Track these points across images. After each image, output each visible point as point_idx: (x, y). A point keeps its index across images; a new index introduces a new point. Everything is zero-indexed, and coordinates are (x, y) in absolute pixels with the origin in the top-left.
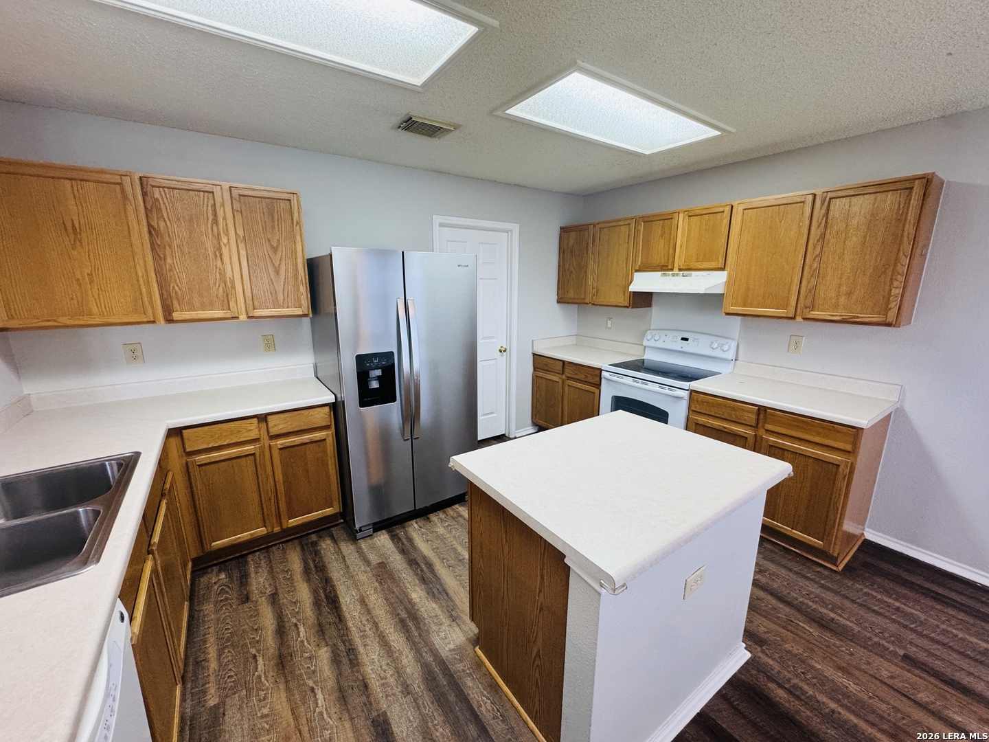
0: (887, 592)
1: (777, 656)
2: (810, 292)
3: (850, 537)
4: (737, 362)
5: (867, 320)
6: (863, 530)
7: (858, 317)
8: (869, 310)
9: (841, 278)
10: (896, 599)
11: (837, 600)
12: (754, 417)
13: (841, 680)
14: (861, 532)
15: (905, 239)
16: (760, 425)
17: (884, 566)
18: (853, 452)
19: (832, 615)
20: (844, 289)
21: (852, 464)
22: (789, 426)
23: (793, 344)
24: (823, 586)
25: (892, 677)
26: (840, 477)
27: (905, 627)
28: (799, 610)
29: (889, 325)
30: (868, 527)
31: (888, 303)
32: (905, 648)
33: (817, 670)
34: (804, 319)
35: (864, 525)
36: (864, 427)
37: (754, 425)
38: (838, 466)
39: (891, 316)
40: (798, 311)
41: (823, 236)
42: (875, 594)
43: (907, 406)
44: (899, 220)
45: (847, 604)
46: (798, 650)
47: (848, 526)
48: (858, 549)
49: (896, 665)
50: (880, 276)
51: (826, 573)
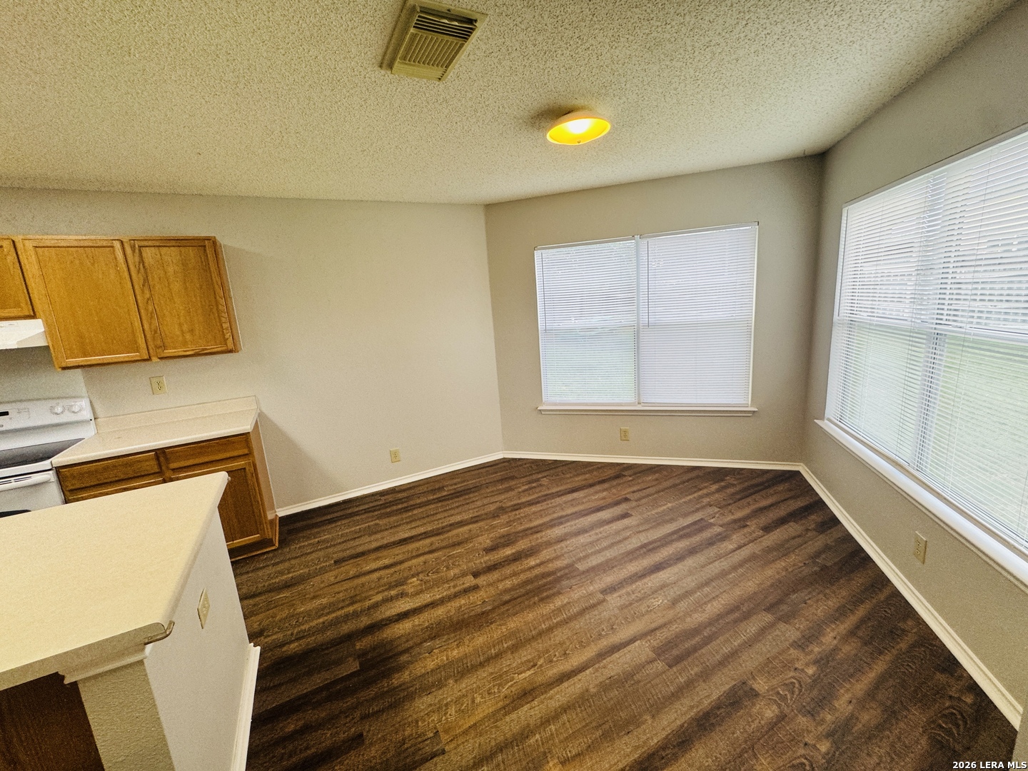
0: (309, 538)
1: (276, 630)
2: (156, 332)
3: (272, 522)
4: (99, 420)
5: (213, 350)
6: (276, 512)
7: (206, 349)
8: (213, 343)
9: (179, 318)
10: (315, 538)
11: (287, 564)
12: (154, 463)
13: (317, 603)
14: (274, 515)
15: (216, 287)
16: (164, 468)
17: (299, 525)
18: (249, 454)
19: (290, 575)
20: (185, 327)
21: (253, 462)
22: (193, 456)
23: (156, 386)
24: (274, 565)
25: (336, 577)
26: (249, 476)
27: (327, 548)
28: (270, 591)
29: (231, 351)
30: (278, 508)
31: (224, 335)
32: (332, 558)
33: (302, 612)
34: (160, 358)
35: (274, 509)
36: (250, 431)
37: (158, 471)
38: (245, 469)
39: (230, 345)
40: (151, 351)
41: (146, 280)
42: (303, 544)
43: (264, 410)
44: (205, 271)
45: (293, 562)
46: (285, 613)
47: (270, 516)
48: (279, 526)
49: (335, 569)
50: (209, 315)
51: (271, 555)
